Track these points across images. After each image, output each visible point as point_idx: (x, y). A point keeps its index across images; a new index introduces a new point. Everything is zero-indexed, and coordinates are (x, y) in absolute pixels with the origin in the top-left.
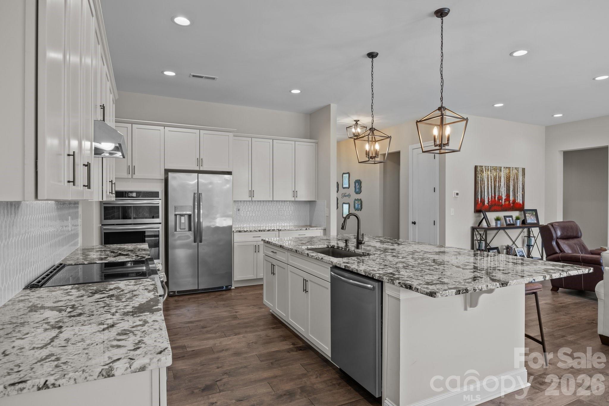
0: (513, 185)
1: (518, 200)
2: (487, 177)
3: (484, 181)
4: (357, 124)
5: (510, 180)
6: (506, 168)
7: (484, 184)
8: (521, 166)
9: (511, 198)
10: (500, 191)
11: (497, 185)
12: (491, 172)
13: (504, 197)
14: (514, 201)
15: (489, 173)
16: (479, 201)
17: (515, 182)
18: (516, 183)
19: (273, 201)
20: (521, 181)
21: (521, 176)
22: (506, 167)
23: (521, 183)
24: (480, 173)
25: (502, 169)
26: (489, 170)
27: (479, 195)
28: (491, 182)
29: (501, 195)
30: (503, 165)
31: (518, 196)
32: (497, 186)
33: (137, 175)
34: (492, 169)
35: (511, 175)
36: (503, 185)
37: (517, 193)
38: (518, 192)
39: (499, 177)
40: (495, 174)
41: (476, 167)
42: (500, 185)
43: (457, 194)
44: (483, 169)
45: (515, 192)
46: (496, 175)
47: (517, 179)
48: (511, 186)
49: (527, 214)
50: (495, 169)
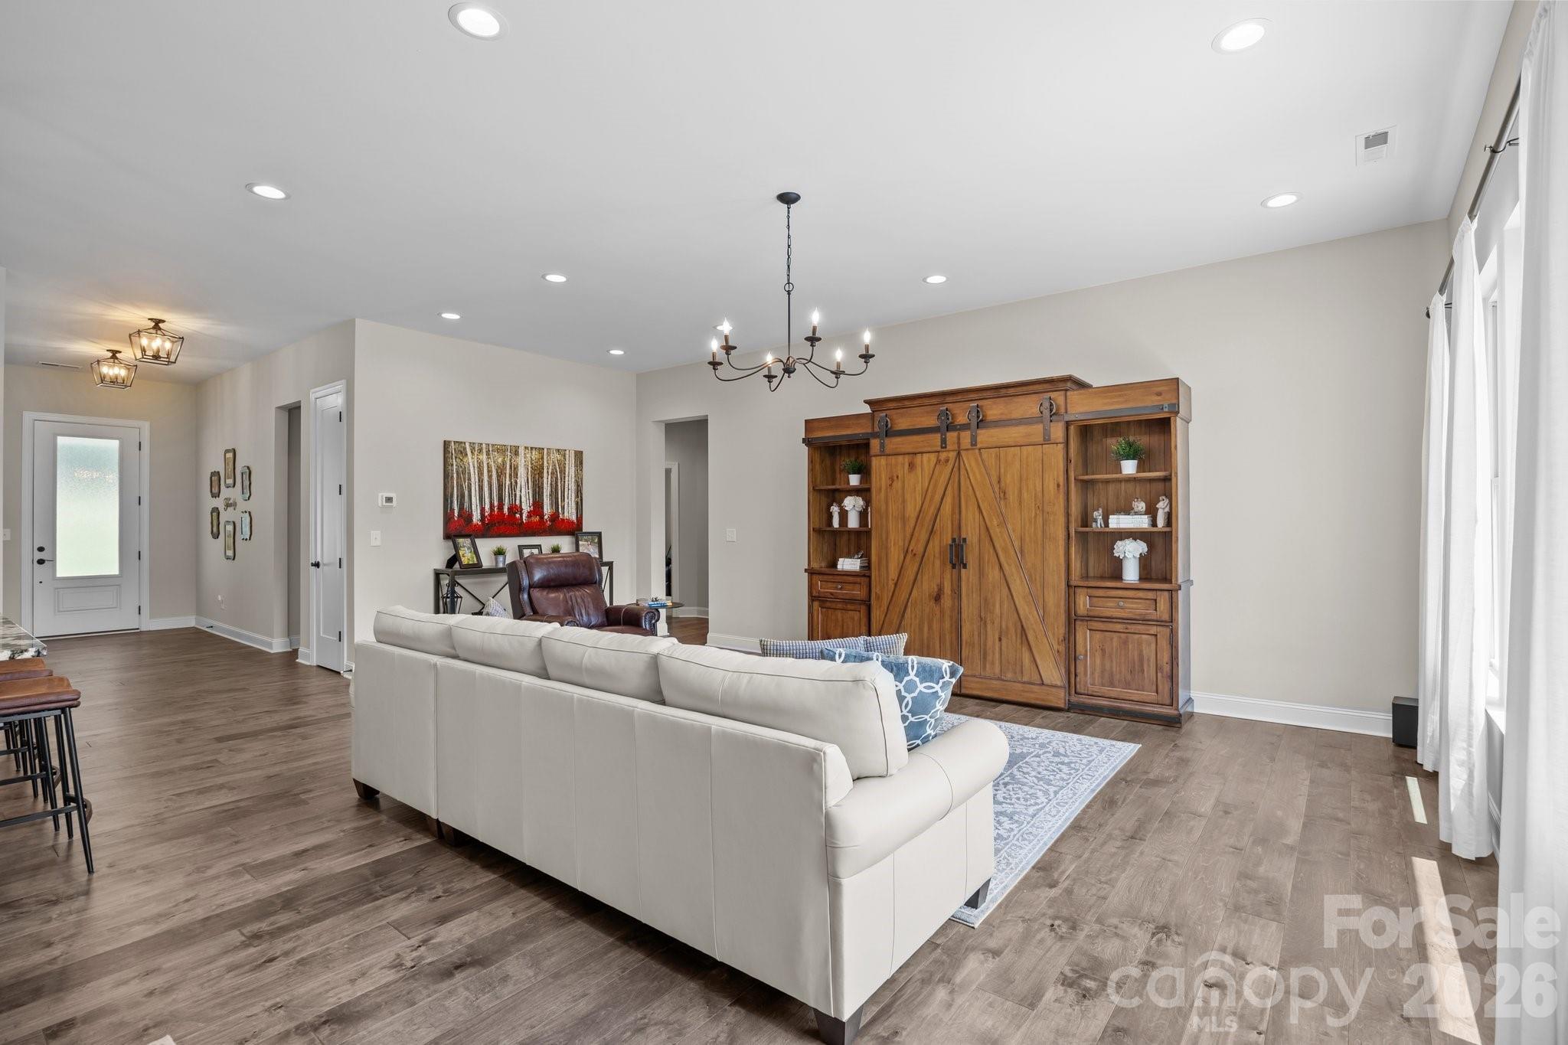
0: (551, 484)
1: (566, 514)
2: (476, 466)
3: (469, 474)
4: (157, 327)
5: (543, 472)
6: (532, 448)
7: (469, 479)
8: (571, 446)
9: (547, 510)
10: (515, 495)
11: (508, 483)
12: (488, 454)
13: (526, 508)
14: (555, 517)
15: (484, 457)
16: (456, 514)
17: (557, 478)
18: (559, 481)
20: (573, 476)
21: (573, 465)
22: (529, 446)
23: (573, 480)
24: (456, 458)
25: (521, 451)
26: (484, 451)
27: (456, 502)
28: (490, 477)
29: (518, 502)
30: (522, 442)
31: (566, 506)
32: (507, 484)
34: (491, 450)
35: (545, 463)
36: (523, 484)
37: (563, 500)
38: (566, 499)
39: (511, 466)
40: (500, 460)
41: (446, 444)
42: (516, 483)
43: (389, 500)
44: (465, 449)
45: (557, 499)
46: (504, 463)
47: (563, 472)
48: (545, 485)
49: (581, 540)
50: (501, 450)
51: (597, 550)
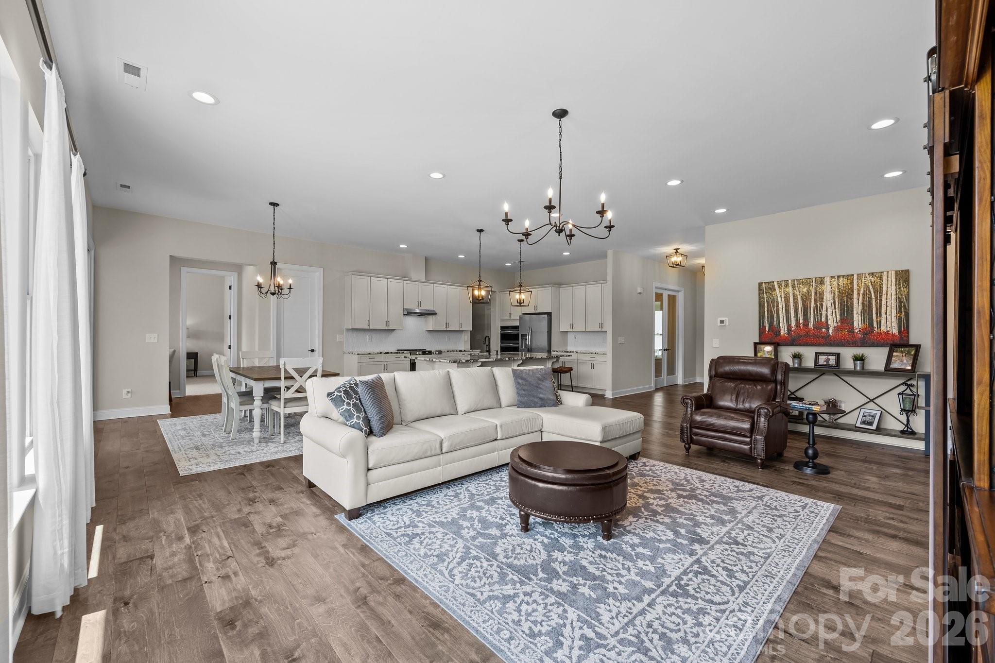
0: (863, 304)
1: (883, 328)
2: (783, 296)
3: (777, 302)
4: (677, 252)
5: (852, 295)
6: (839, 277)
7: (778, 306)
8: (890, 267)
9: (858, 322)
10: (821, 315)
11: (813, 305)
12: (793, 287)
13: (832, 324)
14: (868, 330)
15: (790, 289)
16: (767, 330)
17: (870, 298)
18: (874, 300)
19: (586, 331)
20: (894, 293)
21: (894, 284)
22: (836, 274)
23: (894, 297)
24: (766, 293)
25: (827, 280)
26: (790, 285)
27: (766, 322)
28: (796, 303)
29: (823, 319)
30: (826, 272)
31: (883, 322)
32: (812, 307)
33: (512, 318)
34: (796, 283)
35: (855, 286)
36: (829, 305)
37: (879, 316)
38: (883, 316)
39: (816, 293)
40: (805, 290)
41: (760, 284)
42: (822, 305)
43: (722, 322)
44: (773, 286)
45: (870, 314)
46: (809, 292)
47: (879, 291)
48: (855, 305)
49: (896, 352)
50: (807, 282)
51: (911, 362)
